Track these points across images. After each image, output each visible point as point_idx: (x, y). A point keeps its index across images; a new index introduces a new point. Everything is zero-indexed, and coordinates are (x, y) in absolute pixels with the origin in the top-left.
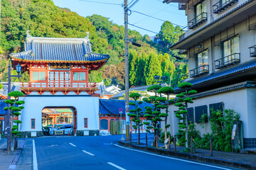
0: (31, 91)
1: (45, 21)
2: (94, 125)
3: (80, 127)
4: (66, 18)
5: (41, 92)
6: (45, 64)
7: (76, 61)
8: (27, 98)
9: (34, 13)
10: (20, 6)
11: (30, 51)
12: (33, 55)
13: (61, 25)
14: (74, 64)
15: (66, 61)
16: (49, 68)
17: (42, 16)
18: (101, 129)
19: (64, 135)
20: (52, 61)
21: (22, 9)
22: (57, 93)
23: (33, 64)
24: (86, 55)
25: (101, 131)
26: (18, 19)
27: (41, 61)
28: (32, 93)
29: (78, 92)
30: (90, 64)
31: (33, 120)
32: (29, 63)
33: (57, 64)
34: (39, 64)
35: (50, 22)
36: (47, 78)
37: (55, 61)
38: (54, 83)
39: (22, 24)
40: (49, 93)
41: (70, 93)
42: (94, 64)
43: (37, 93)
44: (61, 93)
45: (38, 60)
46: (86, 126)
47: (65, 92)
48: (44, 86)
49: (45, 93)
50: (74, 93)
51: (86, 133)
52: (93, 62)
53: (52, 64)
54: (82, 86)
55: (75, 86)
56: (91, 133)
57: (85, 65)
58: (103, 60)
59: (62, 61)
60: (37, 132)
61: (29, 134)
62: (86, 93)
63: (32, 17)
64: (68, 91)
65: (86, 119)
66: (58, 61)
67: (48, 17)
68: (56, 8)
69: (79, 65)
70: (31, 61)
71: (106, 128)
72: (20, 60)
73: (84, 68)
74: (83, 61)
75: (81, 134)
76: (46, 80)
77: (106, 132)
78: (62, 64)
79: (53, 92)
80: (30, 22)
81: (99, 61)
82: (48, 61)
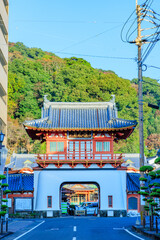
0: (47, 164)
1: (79, 85)
2: (121, 204)
3: (104, 206)
4: (102, 81)
5: (58, 165)
6: (63, 133)
7: (98, 129)
8: (44, 172)
9: (68, 77)
10: (54, 70)
11: (46, 119)
12: (49, 122)
13: (97, 89)
14: (96, 133)
15: (86, 129)
16: (69, 137)
17: (76, 80)
18: (129, 208)
19: (86, 215)
20: (70, 129)
21: (56, 73)
22: (77, 167)
23: (50, 133)
24: (110, 122)
25: (129, 211)
26: (51, 84)
27: (58, 129)
28: (49, 167)
29: (101, 165)
30: (115, 132)
31: (50, 198)
32: (45, 132)
33: (77, 132)
34: (57, 133)
35: (85, 86)
36: (65, 149)
37: (74, 129)
38: (74, 154)
39: (55, 90)
40: (68, 167)
41: (92, 167)
42: (120, 131)
43: (54, 167)
44: (82, 167)
45: (54, 129)
46: (111, 205)
47: (87, 165)
48: (62, 158)
49: (63, 167)
50: (96, 166)
51: (110, 214)
52: (117, 129)
53: (71, 133)
54: (105, 157)
55: (97, 158)
56: (117, 213)
57: (109, 132)
58: (129, 127)
59: (82, 129)
60: (54, 212)
61: (44, 214)
62: (110, 166)
63: (66, 81)
64: (89, 164)
65: (110, 197)
66: (78, 129)
67: (83, 81)
68: (92, 70)
69: (103, 133)
70: (47, 129)
71: (135, 208)
72: (35, 128)
73: (108, 136)
74: (105, 129)
75: (104, 214)
76: (65, 151)
77: (135, 213)
78: (83, 133)
79: (73, 165)
80: (63, 87)
81: (125, 128)
82: (65, 129)
